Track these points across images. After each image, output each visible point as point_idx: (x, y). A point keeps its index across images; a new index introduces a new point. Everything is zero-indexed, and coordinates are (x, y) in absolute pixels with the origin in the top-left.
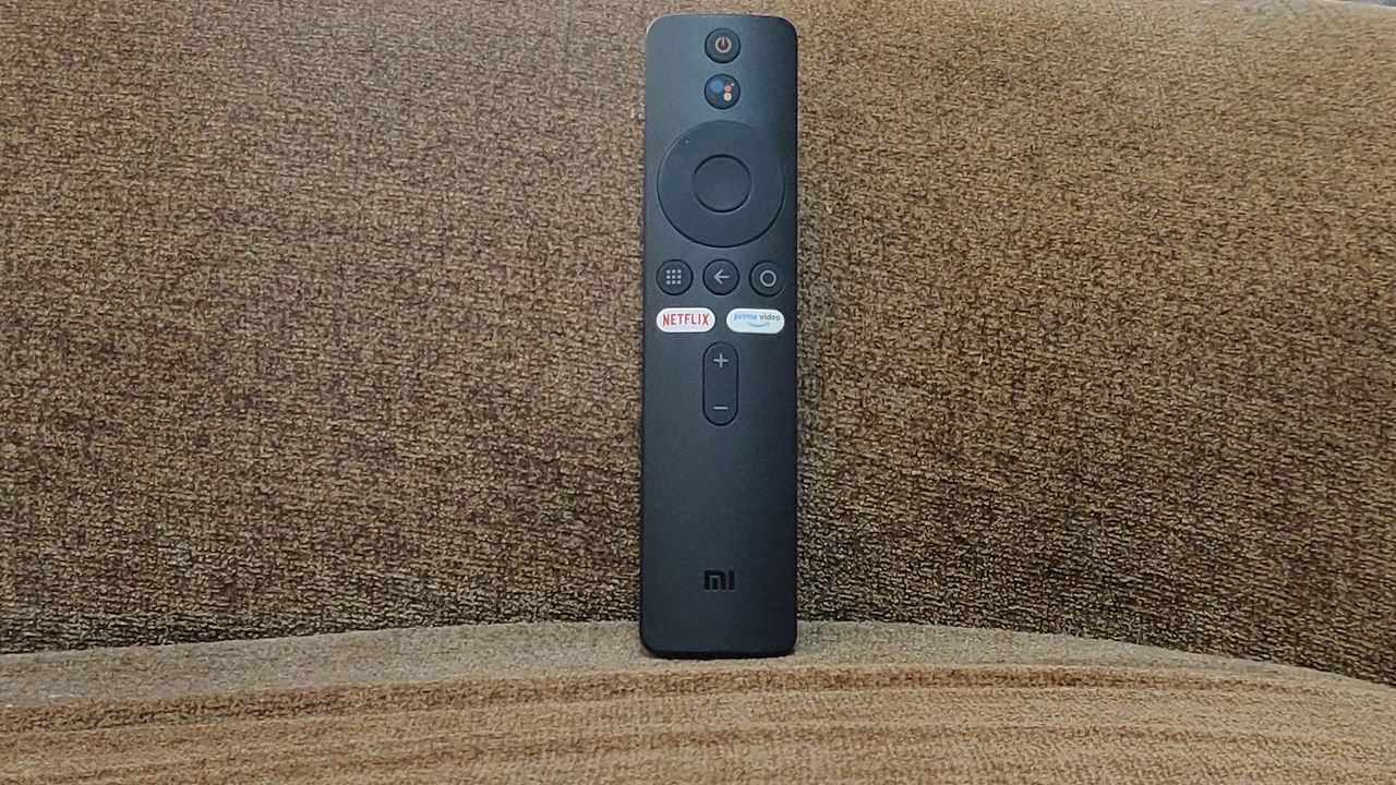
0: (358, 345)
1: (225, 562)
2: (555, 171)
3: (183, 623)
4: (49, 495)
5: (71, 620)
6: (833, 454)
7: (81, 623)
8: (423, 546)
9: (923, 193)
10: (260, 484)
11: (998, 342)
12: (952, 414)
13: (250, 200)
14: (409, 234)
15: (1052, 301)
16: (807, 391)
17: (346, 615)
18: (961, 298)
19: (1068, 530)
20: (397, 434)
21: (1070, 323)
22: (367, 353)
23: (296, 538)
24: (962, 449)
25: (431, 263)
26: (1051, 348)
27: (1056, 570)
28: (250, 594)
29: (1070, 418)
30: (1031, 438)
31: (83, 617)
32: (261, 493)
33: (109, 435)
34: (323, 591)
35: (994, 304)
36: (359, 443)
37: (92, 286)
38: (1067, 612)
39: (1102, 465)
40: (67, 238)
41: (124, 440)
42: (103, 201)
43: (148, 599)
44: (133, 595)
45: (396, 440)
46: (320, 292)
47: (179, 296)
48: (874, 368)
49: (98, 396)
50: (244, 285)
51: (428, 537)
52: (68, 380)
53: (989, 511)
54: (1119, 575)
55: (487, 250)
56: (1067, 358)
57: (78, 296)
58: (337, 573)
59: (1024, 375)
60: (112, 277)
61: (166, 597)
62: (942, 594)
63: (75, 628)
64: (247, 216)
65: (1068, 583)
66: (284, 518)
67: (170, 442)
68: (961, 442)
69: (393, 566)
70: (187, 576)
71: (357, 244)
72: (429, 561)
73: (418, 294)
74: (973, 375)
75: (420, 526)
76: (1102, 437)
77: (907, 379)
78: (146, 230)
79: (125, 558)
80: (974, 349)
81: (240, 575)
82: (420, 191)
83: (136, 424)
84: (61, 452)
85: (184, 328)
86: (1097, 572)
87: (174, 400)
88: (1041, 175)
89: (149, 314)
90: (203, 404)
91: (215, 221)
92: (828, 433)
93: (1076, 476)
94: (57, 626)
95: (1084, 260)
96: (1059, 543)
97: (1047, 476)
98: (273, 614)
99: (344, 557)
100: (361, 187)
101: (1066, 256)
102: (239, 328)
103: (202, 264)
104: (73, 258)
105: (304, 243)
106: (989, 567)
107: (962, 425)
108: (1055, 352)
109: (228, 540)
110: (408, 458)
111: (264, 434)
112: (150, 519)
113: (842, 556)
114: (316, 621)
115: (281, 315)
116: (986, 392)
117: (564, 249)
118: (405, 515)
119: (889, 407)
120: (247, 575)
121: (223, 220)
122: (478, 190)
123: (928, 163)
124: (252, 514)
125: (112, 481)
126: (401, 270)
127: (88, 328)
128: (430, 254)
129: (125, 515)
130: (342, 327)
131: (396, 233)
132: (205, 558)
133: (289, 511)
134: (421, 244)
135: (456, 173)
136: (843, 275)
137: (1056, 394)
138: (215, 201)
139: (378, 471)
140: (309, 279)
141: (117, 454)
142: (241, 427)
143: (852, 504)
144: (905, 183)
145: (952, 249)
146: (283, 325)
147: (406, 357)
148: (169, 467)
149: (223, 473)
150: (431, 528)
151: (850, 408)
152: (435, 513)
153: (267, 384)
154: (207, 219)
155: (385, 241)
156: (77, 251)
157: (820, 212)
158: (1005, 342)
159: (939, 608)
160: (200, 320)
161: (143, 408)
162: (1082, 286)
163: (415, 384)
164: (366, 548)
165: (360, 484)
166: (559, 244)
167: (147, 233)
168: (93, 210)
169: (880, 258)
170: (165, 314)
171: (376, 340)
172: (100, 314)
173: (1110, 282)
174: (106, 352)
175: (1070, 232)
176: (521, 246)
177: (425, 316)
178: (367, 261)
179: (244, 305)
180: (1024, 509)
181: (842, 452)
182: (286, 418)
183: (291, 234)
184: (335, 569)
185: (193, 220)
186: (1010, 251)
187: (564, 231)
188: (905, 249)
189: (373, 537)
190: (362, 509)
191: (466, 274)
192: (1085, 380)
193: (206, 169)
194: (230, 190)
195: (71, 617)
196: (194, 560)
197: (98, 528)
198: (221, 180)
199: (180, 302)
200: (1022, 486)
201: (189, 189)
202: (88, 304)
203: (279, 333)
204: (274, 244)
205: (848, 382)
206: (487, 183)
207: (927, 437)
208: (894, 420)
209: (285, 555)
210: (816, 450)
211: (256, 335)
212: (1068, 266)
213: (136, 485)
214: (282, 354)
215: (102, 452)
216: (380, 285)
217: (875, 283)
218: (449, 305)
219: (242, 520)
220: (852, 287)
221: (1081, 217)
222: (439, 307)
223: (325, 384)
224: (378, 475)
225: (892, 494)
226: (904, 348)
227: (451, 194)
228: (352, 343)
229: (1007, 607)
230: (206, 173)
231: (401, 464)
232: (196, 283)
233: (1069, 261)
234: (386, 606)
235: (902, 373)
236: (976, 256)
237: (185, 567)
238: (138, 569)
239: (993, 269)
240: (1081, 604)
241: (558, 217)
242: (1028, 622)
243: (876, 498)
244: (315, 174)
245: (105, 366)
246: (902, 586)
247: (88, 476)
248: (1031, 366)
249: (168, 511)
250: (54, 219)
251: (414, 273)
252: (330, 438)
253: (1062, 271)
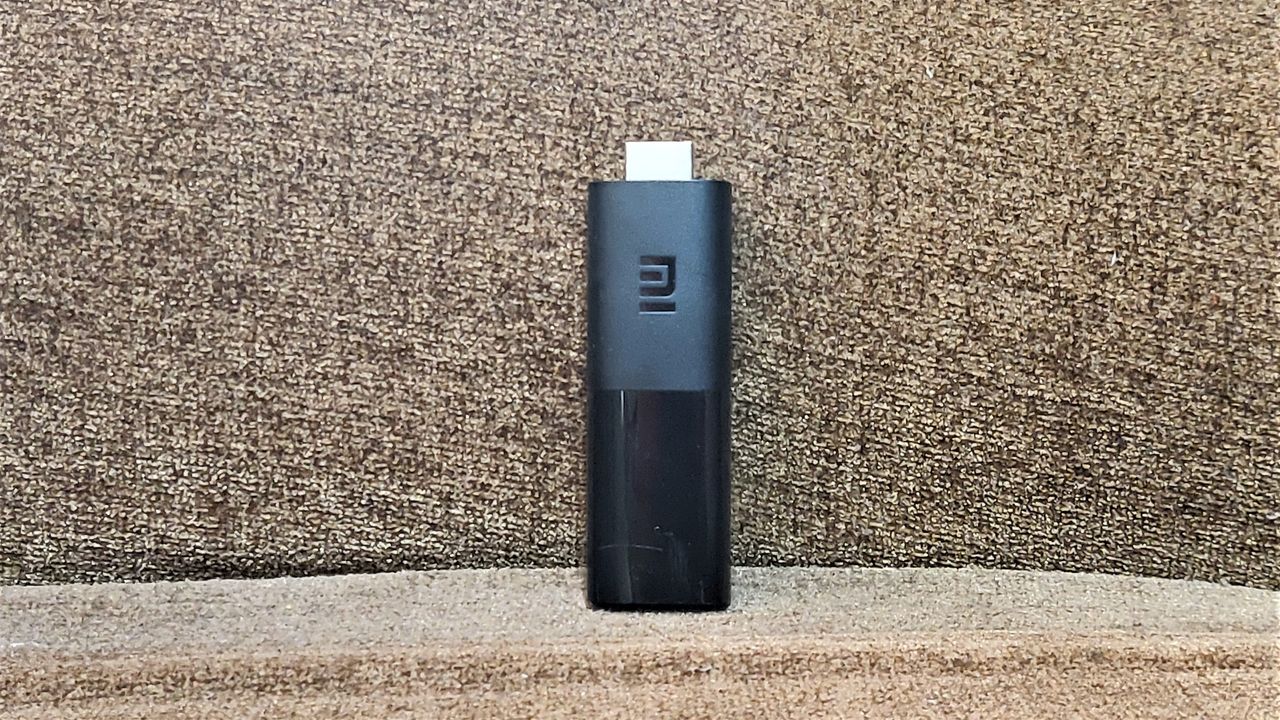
0: (369, 227)
1: (215, 478)
2: (604, 21)
3: (165, 546)
4: (9, 396)
5: (36, 541)
6: (932, 371)
7: (48, 545)
8: (445, 464)
9: (1043, 52)
10: (256, 388)
11: (1135, 237)
12: (1078, 324)
13: (242, 49)
14: (429, 94)
15: (1199, 187)
16: (903, 298)
17: (354, 541)
18: (1089, 184)
19: (1210, 459)
20: (415, 332)
21: (1221, 213)
22: (380, 237)
23: (297, 451)
24: (1088, 365)
25: (456, 129)
26: (1199, 245)
27: (1191, 505)
28: (242, 514)
29: (1218, 329)
30: (1172, 352)
31: (49, 537)
32: (256, 399)
33: (78, 328)
34: (328, 513)
35: (1129, 190)
36: (370, 342)
37: (57, 150)
38: (1202, 552)
39: (1256, 385)
40: (26, 92)
41: (97, 333)
42: (69, 48)
43: (125, 518)
44: (108, 513)
45: (414, 340)
46: (324, 162)
47: (159, 164)
48: (985, 269)
49: (66, 281)
50: (235, 152)
51: (451, 454)
52: (29, 262)
53: (1119, 440)
54: (1266, 511)
55: (522, 116)
56: (1217, 257)
57: (40, 162)
58: (345, 493)
59: (1166, 277)
60: (80, 140)
61: (145, 517)
62: (1055, 531)
63: (41, 550)
64: (239, 69)
65: (1205, 519)
66: (283, 428)
67: (151, 337)
68: (1089, 357)
69: (409, 487)
70: (170, 492)
71: (368, 105)
72: (451, 482)
73: (440, 167)
74: (1105, 277)
75: (440, 441)
76: (1258, 351)
77: (1024, 282)
78: (118, 85)
79: (100, 470)
80: (1105, 245)
81: (232, 492)
82: (442, 42)
83: (110, 314)
84: (22, 346)
85: (165, 202)
86: (1240, 507)
87: (154, 288)
88: (1182, 29)
89: (125, 185)
90: (188, 293)
91: (200, 74)
92: (927, 347)
93: (1224, 398)
94: (20, 548)
95: (1238, 137)
96: (1199, 475)
97: (1190, 397)
98: (270, 538)
99: (352, 475)
100: (372, 36)
101: (1215, 130)
102: (230, 203)
103: (184, 126)
104: (35, 116)
105: (305, 103)
106: (1113, 502)
107: (1089, 336)
108: (1203, 249)
109: (218, 452)
110: (428, 361)
111: (260, 329)
112: (127, 426)
113: (938, 489)
114: (319, 548)
115: (278, 188)
116: (1119, 298)
117: (614, 117)
118: (424, 427)
119: (1002, 316)
120: (239, 492)
121: (210, 73)
122: (511, 43)
123: (1047, 14)
124: (246, 422)
125: (83, 381)
126: (420, 137)
127: (53, 200)
128: (454, 119)
129: (98, 421)
130: (351, 205)
131: (414, 92)
132: (190, 471)
133: (289, 420)
134: (443, 106)
135: (486, 21)
136: (947, 156)
137: (1203, 300)
138: (200, 50)
139: (393, 375)
140: (312, 147)
141: (88, 349)
142: (233, 321)
143: (953, 430)
144: (1021, 38)
145: (1078, 121)
146: (281, 200)
147: (427, 241)
148: (149, 366)
149: (212, 374)
150: (455, 443)
151: (954, 318)
152: (459, 427)
153: (262, 270)
154: (192, 72)
155: (401, 102)
156: (38, 108)
157: (919, 76)
158: (1144, 237)
159: (1051, 547)
160: (183, 193)
161: (117, 297)
162: (1236, 168)
163: (436, 275)
164: (378, 466)
165: (372, 391)
166: (607, 111)
167: (120, 88)
168: (56, 59)
169: (992, 133)
170: (143, 186)
171: (390, 222)
172: (66, 184)
173: (1268, 163)
174: (72, 230)
175: (1219, 101)
176: (563, 111)
177: (449, 193)
178: (381, 125)
179: (236, 176)
180: (1159, 436)
181: (943, 370)
182: (285, 310)
183: (290, 91)
184: (344, 489)
185: (175, 73)
186: (1147, 125)
187: (614, 95)
188: (1022, 121)
189: (386, 452)
190: (374, 420)
191: (497, 145)
192: (1239, 283)
193: (190, 11)
194: (218, 37)
195: (36, 537)
196: (178, 474)
197: (65, 435)
198: (208, 25)
199: (160, 171)
200: (1158, 409)
201: (169, 35)
202: (52, 171)
203: (277, 210)
204: (271, 104)
205: (951, 287)
206: (522, 33)
207: (1047, 351)
208: (1007, 330)
209: (284, 471)
210: (913, 367)
211: (250, 212)
212: (1218, 143)
213: (109, 386)
214: (280, 235)
215: (70, 348)
216: (395, 156)
217: (985, 166)
218: (477, 181)
219: (234, 429)
220: (958, 170)
221: (1231, 82)
222: (466, 183)
223: (330, 272)
224: (392, 380)
225: (1002, 417)
226: (1021, 244)
227: (479, 47)
228: (363, 223)
229: (1131, 546)
230: (190, 16)
231: (420, 368)
232: (177, 149)
233: (1219, 137)
234: (401, 532)
235: (1017, 275)
236: (1107, 131)
237: (168, 482)
238: (113, 483)
239: (1128, 146)
240: (1218, 543)
241: (606, 77)
242: (1155, 562)
243: (982, 422)
244: (318, 19)
245: (73, 246)
246: (1009, 523)
247: (55, 374)
248: (1174, 266)
249: (148, 417)
250: (11, 70)
251: (435, 142)
252: (337, 336)
253: (1210, 149)
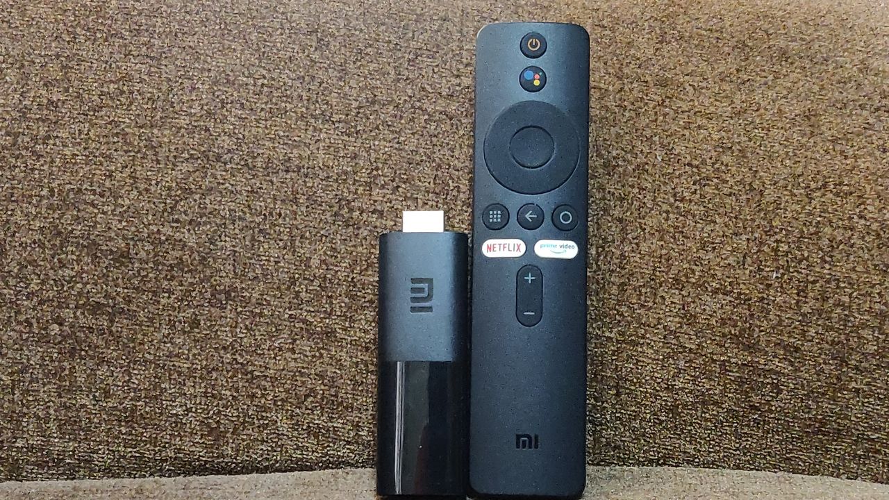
0: (308, 256)
1: (211, 412)
2: (455, 127)
3: (181, 455)
4: (83, 361)
5: (100, 452)
6: (661, 344)
7: (107, 454)
8: (355, 404)
9: (730, 145)
10: (237, 356)
11: (787, 261)
12: (752, 315)
13: (228, 145)
14: (346, 173)
15: (828, 230)
16: (643, 298)
17: (299, 452)
18: (759, 228)
19: (834, 400)
20: (337, 321)
21: (841, 247)
22: (315, 262)
23: (263, 395)
24: (759, 341)
25: (362, 194)
26: (827, 266)
27: (823, 429)
28: (229, 435)
29: (840, 319)
30: (810, 333)
31: (108, 449)
32: (238, 363)
33: (126, 319)
34: (283, 434)
35: (784, 232)
36: (308, 327)
37: (113, 208)
38: (829, 459)
39: (863, 354)
40: (94, 172)
41: (138, 322)
42: (120, 144)
43: (156, 438)
44: (145, 434)
45: (336, 326)
46: (280, 215)
47: (176, 217)
48: (694, 281)
49: (118, 290)
50: (224, 209)
51: (359, 398)
52: (96, 277)
53: (777, 388)
54: (869, 433)
55: (404, 186)
56: (839, 274)
57: (103, 216)
58: (293, 422)
59: (807, 286)
60: (127, 202)
61: (168, 437)
62: (737, 445)
63: (103, 458)
64: (226, 157)
65: (831, 438)
66: (254, 381)
67: (172, 325)
68: (759, 336)
69: (334, 418)
70: (184, 422)
71: (307, 180)
72: (360, 415)
73: (352, 218)
74: (769, 286)
75: (353, 390)
76: (864, 333)
77: (718, 289)
78: (151, 167)
79: (140, 408)
80: (769, 266)
81: (222, 422)
82: (353, 140)
83: (146, 310)
84: (91, 330)
85: (181, 240)
86: (853, 431)
87: (173, 294)
88: (816, 131)
89: (156, 230)
90: (195, 297)
91: (202, 160)
92: (658, 328)
93: (844, 362)
94: (90, 456)
95: (852, 199)
96: (828, 410)
97: (822, 361)
98: (246, 450)
99: (298, 411)
100: (310, 137)
101: (837, 195)
102: (221, 241)
103: (192, 193)
104: (99, 187)
105: (268, 178)
106: (773, 427)
107: (758, 323)
108: (829, 269)
109: (213, 396)
110: (345, 339)
111: (240, 320)
112: (157, 380)
113: (664, 418)
114: (277, 456)
115: (251, 231)
116: (778, 299)
117: (461, 186)
118: (342, 381)
119: (704, 310)
120: (227, 421)
121: (208, 160)
122: (396, 140)
123: (732, 122)
124: (231, 378)
125: (129, 352)
126: (340, 200)
127: (111, 239)
128: (361, 188)
129: (139, 377)
130: (297, 242)
131: (336, 171)
132: (196, 409)
133: (258, 376)
134: (355, 180)
135: (381, 127)
136: (670, 209)
137: (831, 301)
138: (202, 145)
139: (323, 348)
140: (272, 206)
141: (132, 332)
142: (223, 314)
143: (674, 381)
144: (716, 136)
145: (752, 189)
146: (253, 239)
147: (345, 265)
148: (170, 342)
149: (210, 348)
150: (362, 391)
151: (675, 311)
152: (364, 380)
153: (242, 282)
154: (197, 159)
155: (328, 177)
156: (101, 181)
157: (652, 160)
158: (793, 261)
159: (734, 455)
160: (192, 234)
161: (151, 299)
162: (850, 218)
163: (350, 285)
164: (314, 405)
165: (310, 358)
166: (457, 182)
167: (152, 169)
168: (112, 151)
169: (699, 196)
170: (167, 230)
171: (321, 252)
172: (119, 229)
173: (871, 215)
174: (123, 258)
175: (840, 176)
176: (429, 183)
177: (358, 234)
178: (315, 192)
179: (225, 224)
180: (803, 386)
181: (667, 343)
182: (256, 308)
183: (258, 171)
184: (292, 419)
185: (187, 160)
186: (795, 191)
187: (461, 173)
188: (717, 189)
189: (319, 397)
190: (311, 376)
191: (388, 204)
192: (853, 290)
193: (195, 121)
194: (214, 137)
195: (100, 449)
196: (189, 410)
197: (119, 386)
198: (207, 130)
199: (177, 221)
200: (802, 369)
201: (183, 136)
202: (110, 221)
203: (250, 245)
204: (246, 178)
205: (674, 291)
206: (403, 134)
207: (733, 332)
208: (708, 319)
209: (255, 408)
210: (649, 342)
211: (234, 246)
212: (840, 203)
213: (146, 355)
214: (253, 261)
215: (121, 332)
216: (324, 211)
217: (694, 216)
218: (376, 227)
219: (223, 382)
220: (677, 219)
221: (847, 165)
222: (368, 228)
223: (284, 284)
224: (322, 351)
225: (705, 373)
226: (717, 265)
227: (377, 143)
228: (304, 253)
229: (785, 455)
230: (196, 124)
231: (340, 344)
232: (188, 207)
233: (840, 199)
234: (328, 446)
235: (714, 284)
236: (770, 194)
237: (182, 415)
238: (148, 416)
239: (783, 204)
240: (840, 453)
241: (456, 162)
242: (800, 465)
243: (692, 376)
244: (276, 126)
245: (123, 268)
246: (708, 439)
247: (112, 348)
248: (812, 279)
249: (170, 375)
250: (84, 158)
251: (349, 202)
252: (288, 324)
253: (835, 207)
